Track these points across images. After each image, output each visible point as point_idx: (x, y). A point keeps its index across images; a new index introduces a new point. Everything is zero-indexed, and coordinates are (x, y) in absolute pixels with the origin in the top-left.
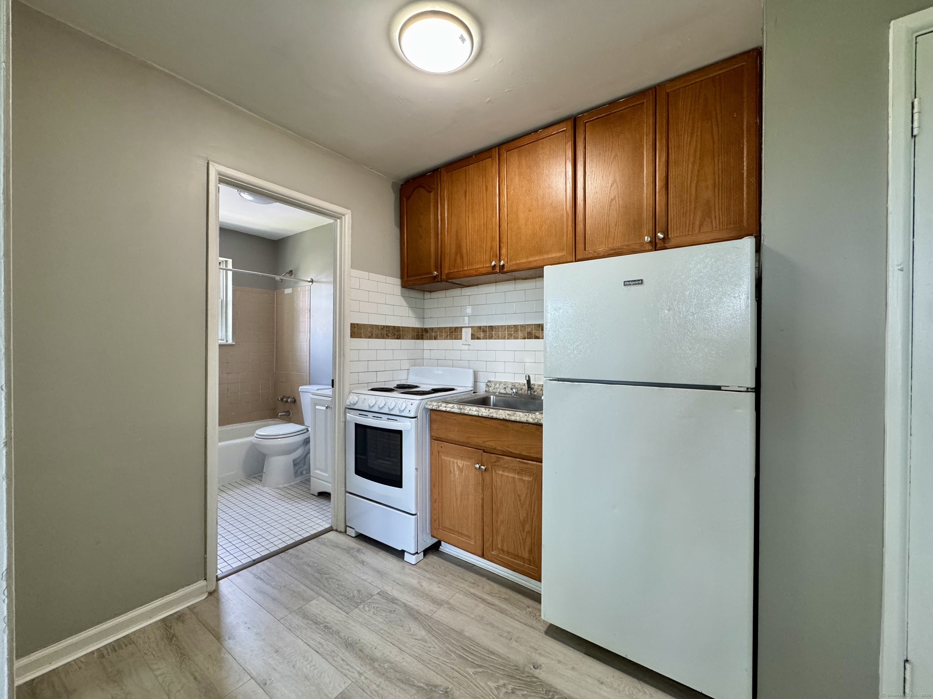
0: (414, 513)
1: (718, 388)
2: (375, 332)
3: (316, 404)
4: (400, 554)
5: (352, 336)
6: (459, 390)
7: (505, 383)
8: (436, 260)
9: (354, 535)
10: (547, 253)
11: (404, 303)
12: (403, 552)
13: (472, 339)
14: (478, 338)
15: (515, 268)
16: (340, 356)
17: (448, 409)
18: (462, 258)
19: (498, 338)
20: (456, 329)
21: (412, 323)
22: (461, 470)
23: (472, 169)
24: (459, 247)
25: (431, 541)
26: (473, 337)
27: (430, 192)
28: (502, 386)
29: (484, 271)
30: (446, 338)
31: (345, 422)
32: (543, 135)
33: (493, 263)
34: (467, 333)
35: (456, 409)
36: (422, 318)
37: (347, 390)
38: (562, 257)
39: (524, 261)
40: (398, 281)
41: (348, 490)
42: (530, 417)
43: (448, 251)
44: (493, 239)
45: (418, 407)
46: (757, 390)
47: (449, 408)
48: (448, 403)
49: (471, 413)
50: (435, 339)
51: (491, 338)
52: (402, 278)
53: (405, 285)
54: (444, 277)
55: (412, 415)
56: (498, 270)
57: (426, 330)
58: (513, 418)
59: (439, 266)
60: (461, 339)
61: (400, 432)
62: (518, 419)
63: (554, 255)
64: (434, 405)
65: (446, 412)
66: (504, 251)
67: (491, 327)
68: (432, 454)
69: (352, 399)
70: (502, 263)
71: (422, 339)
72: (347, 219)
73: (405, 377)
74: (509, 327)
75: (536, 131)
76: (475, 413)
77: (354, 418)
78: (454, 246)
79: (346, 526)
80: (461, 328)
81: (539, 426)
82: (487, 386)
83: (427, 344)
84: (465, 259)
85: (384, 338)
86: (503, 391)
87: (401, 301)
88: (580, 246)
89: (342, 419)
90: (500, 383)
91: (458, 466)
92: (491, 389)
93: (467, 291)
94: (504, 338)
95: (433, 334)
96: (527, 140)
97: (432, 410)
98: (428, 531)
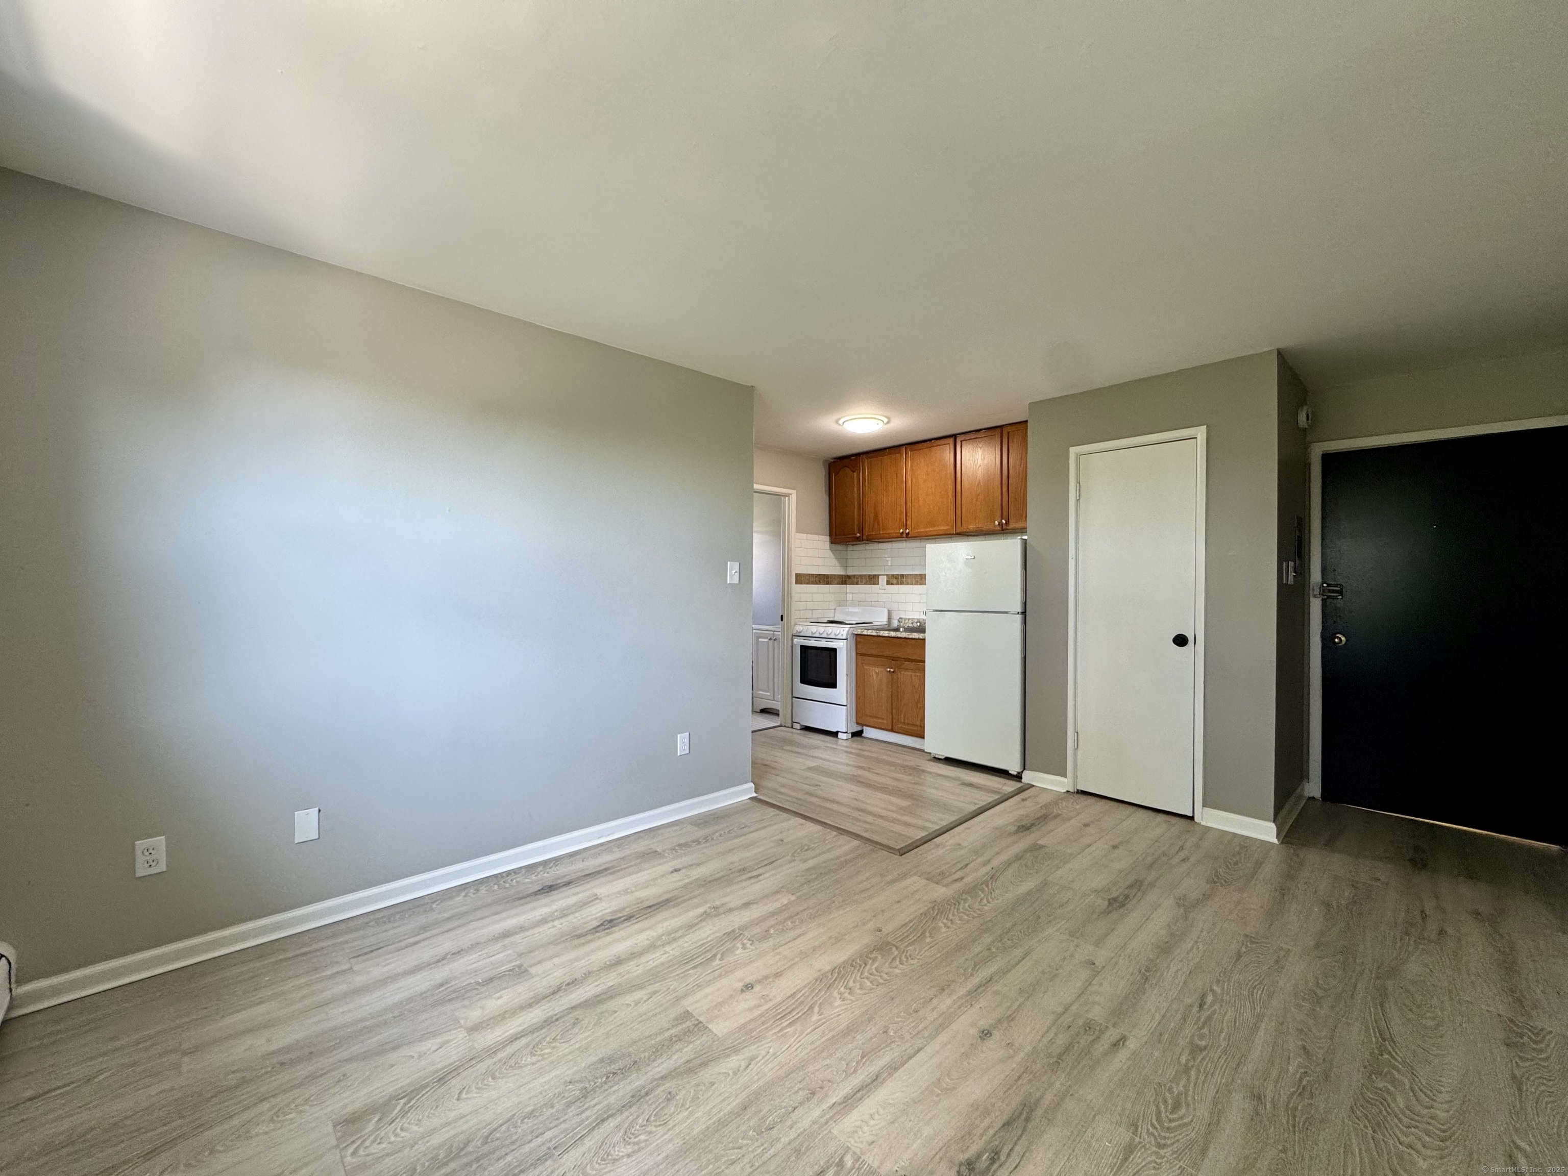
0: (845, 704)
1: (1006, 613)
2: (812, 579)
3: (758, 638)
4: (835, 734)
5: (797, 583)
6: (875, 624)
7: (912, 619)
8: (859, 525)
9: (799, 728)
10: (938, 526)
11: (832, 555)
12: (837, 732)
13: (887, 584)
14: (892, 584)
15: (917, 535)
16: (788, 598)
17: (869, 634)
18: (879, 524)
19: (908, 584)
20: (874, 576)
21: (838, 571)
22: (877, 674)
23: (886, 459)
24: (876, 517)
25: (856, 728)
26: (888, 583)
27: (854, 472)
28: (910, 621)
29: (895, 535)
30: (866, 584)
31: (792, 647)
32: (934, 444)
33: (901, 531)
34: (883, 580)
35: (874, 633)
36: (846, 567)
37: (793, 623)
38: (947, 530)
39: (922, 530)
40: (828, 538)
41: (794, 695)
42: (921, 636)
43: (868, 519)
44: (901, 513)
45: (848, 631)
46: (1024, 613)
47: (870, 632)
48: (868, 630)
49: (884, 635)
50: (857, 584)
51: (902, 583)
52: (831, 535)
53: (832, 542)
54: (865, 537)
55: (844, 637)
56: (904, 535)
57: (849, 577)
58: (910, 637)
59: (861, 530)
60: (878, 584)
61: (835, 650)
62: (914, 637)
63: (942, 528)
64: (859, 632)
65: (867, 635)
66: (909, 523)
67: (902, 576)
68: (857, 665)
69: (799, 628)
70: (907, 531)
71: (846, 584)
72: (794, 497)
73: (832, 615)
74: (916, 575)
75: (930, 440)
76: (887, 635)
77: (799, 642)
78: (872, 515)
79: (793, 722)
80: (879, 575)
81: (924, 640)
82: (899, 621)
83: (850, 588)
84: (881, 525)
85: (817, 584)
86: (911, 625)
87: (829, 554)
88: (959, 524)
89: (790, 644)
90: (909, 619)
91: (876, 672)
92: (902, 624)
93: (881, 546)
94: (912, 584)
95: (855, 580)
96: (925, 444)
97: (857, 635)
98: (854, 720)
